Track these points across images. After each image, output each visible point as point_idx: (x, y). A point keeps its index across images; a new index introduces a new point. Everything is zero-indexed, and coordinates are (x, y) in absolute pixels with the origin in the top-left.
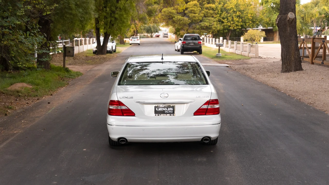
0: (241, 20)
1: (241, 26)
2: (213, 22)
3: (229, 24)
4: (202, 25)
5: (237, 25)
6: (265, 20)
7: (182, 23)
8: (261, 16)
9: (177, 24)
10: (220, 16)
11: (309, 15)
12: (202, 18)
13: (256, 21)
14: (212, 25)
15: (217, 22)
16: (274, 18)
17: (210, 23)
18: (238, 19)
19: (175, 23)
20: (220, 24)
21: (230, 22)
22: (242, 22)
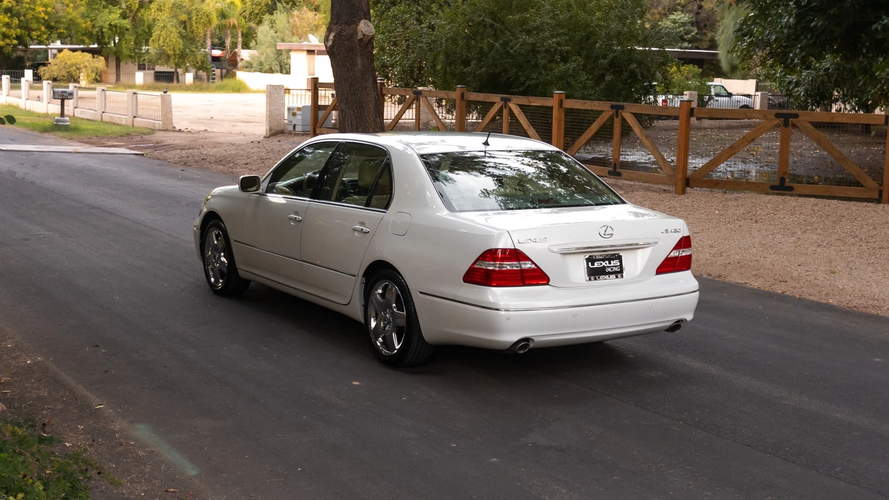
0: (16, 21)
1: (18, 38)
5: (5, 36)
6: (84, 26)
8: (72, 14)
11: (200, 16)
13: (58, 25)
16: (103, 19)
18: (9, 18)
22: (20, 27)
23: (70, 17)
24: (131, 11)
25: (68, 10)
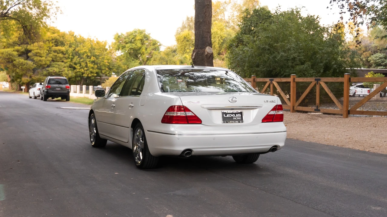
0: (96, 66)
1: (97, 73)
2: (63, 68)
3: (83, 71)
4: (51, 71)
5: (92, 72)
6: (124, 68)
7: (25, 67)
9: (19, 68)
10: (72, 61)
11: (171, 62)
12: (50, 62)
13: (113, 68)
14: (62, 71)
15: (68, 68)
16: (132, 65)
17: (60, 68)
18: (93, 65)
19: (16, 67)
20: (71, 70)
21: (84, 69)
22: (97, 68)
23: (118, 64)
24: (144, 61)
25: (117, 61)
